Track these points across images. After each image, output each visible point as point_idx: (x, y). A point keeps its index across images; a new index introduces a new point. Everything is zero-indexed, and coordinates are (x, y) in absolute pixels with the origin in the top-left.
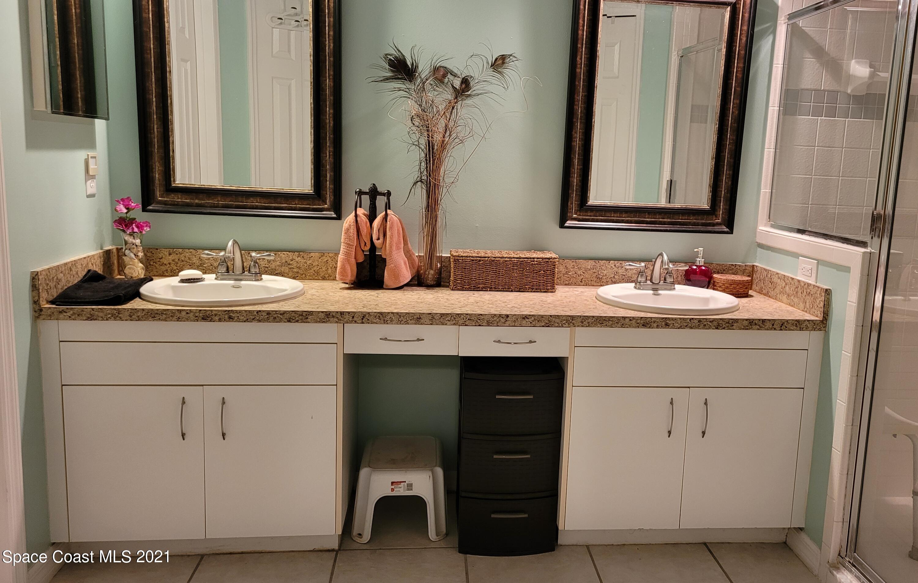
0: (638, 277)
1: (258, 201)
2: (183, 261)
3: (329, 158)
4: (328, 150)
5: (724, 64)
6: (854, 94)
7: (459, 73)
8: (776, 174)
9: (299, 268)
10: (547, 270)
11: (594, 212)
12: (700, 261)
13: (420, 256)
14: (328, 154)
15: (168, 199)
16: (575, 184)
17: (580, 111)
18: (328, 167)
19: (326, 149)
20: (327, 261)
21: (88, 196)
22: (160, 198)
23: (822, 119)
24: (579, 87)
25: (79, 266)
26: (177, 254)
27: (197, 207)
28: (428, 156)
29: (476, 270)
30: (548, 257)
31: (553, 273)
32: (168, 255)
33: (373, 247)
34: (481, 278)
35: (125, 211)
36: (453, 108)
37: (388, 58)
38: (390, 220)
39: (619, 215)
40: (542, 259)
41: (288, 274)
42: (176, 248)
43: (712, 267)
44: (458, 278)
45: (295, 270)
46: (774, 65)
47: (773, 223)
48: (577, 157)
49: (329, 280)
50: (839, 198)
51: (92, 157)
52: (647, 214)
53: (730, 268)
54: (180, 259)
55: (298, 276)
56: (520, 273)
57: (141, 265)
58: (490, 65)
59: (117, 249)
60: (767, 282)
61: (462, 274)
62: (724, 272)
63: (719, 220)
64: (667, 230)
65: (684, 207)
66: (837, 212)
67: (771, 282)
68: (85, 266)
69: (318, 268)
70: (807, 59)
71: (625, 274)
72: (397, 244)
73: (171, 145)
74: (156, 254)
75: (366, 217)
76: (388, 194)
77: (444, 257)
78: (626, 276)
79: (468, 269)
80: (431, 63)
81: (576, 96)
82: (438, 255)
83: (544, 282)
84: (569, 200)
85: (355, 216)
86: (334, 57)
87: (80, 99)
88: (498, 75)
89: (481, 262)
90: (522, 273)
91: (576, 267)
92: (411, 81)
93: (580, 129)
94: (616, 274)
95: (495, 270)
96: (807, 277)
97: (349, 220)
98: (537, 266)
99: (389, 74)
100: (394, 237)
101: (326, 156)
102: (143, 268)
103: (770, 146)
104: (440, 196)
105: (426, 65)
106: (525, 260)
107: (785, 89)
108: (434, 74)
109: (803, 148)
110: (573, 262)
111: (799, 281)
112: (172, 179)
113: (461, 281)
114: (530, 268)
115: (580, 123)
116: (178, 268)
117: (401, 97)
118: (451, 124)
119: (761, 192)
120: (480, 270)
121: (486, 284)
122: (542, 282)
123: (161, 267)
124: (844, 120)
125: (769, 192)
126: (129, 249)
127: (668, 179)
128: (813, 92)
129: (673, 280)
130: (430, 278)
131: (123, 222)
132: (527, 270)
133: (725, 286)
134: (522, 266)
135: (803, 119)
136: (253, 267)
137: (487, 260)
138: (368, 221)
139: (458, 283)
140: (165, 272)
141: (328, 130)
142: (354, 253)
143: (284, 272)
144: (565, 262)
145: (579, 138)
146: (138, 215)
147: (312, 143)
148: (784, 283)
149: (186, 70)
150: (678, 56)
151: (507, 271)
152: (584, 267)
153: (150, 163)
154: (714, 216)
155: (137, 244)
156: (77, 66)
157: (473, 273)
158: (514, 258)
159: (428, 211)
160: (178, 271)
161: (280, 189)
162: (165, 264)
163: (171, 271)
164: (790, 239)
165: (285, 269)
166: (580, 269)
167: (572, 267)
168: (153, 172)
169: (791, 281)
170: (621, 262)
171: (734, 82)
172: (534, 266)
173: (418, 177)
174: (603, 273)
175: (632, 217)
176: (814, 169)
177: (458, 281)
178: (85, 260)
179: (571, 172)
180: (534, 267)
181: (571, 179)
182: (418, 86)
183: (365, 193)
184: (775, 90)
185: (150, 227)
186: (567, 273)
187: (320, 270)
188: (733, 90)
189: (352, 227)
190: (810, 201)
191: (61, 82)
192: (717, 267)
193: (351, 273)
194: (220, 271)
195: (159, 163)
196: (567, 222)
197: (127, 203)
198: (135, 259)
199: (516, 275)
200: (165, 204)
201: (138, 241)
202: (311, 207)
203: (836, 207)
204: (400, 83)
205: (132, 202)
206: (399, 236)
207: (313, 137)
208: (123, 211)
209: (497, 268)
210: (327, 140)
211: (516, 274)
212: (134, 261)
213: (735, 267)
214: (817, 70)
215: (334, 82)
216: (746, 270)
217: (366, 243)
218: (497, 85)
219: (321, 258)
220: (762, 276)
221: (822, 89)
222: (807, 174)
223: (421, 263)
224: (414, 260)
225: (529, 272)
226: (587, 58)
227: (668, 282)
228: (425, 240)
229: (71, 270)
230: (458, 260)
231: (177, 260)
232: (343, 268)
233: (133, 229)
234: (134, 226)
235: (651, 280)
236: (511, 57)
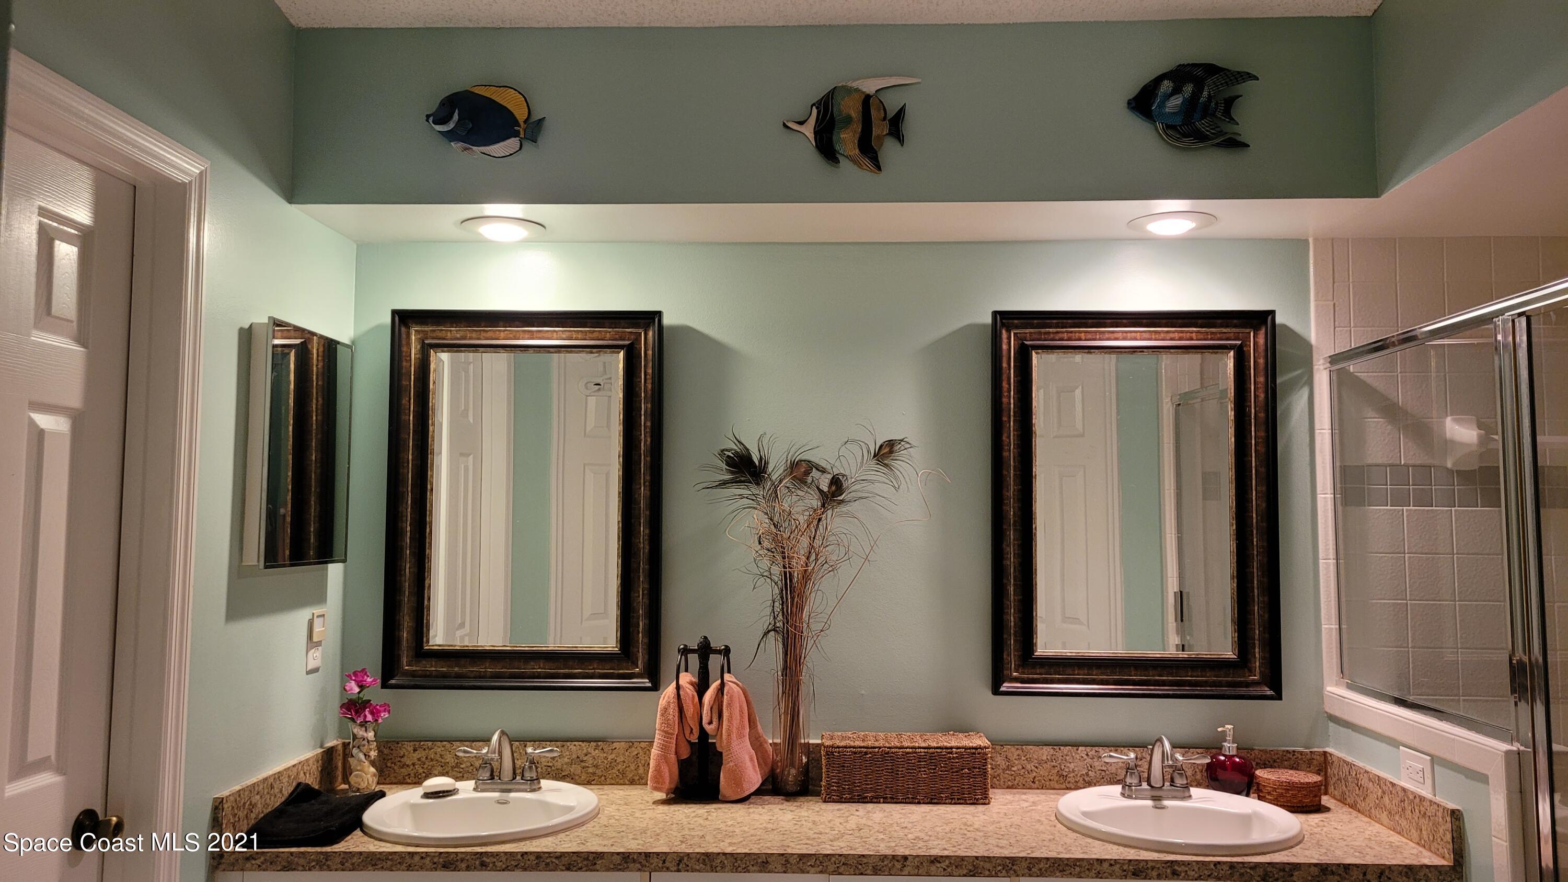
0: (1126, 776)
1: (541, 666)
2: (432, 760)
3: (643, 599)
4: (641, 587)
5: (1233, 434)
6: (1458, 469)
7: (828, 467)
8: (1343, 599)
9: (596, 766)
10: (974, 768)
11: (1046, 667)
12: (1230, 747)
13: (775, 744)
14: (641, 593)
15: (418, 668)
16: (1012, 624)
17: (1012, 513)
18: (641, 612)
19: (639, 586)
20: (637, 755)
21: (308, 673)
22: (407, 667)
23: (1411, 510)
24: (1008, 479)
25: (285, 780)
26: (425, 749)
27: (457, 678)
28: (784, 592)
29: (860, 768)
30: (974, 745)
31: (984, 772)
32: (412, 751)
33: (703, 734)
34: (869, 782)
35: (357, 690)
36: (820, 520)
37: (725, 454)
38: (728, 692)
39: (1086, 672)
40: (965, 749)
41: (580, 777)
42: (424, 739)
43: (1253, 755)
44: (833, 782)
45: (590, 770)
46: (1317, 432)
47: (1350, 682)
48: (1012, 583)
49: (639, 784)
50: (1461, 637)
51: (318, 617)
52: (1132, 669)
53: (1284, 758)
54: (429, 757)
55: (594, 780)
56: (931, 773)
57: (372, 770)
58: (873, 455)
59: (344, 744)
60: (1352, 785)
61: (839, 775)
62: (1275, 764)
63: (1255, 676)
64: (1169, 694)
65: (1193, 656)
66: (1460, 659)
67: (1358, 786)
68: (293, 779)
69: (624, 767)
70: (1369, 420)
71: (1105, 769)
72: (738, 729)
73: (426, 592)
74: (397, 750)
75: (694, 686)
76: (727, 651)
77: (813, 744)
78: (1107, 772)
79: (848, 767)
80: (787, 458)
81: (1004, 492)
82: (803, 741)
83: (971, 788)
84: (1005, 649)
85: (676, 688)
86: (652, 456)
87: (312, 534)
88: (885, 470)
89: (868, 756)
90: (934, 773)
91: (1023, 758)
92: (758, 484)
93: (1014, 540)
94: (1089, 768)
95: (891, 769)
96: (1416, 783)
97: (669, 691)
98: (957, 760)
99: (728, 477)
100: (733, 718)
101: (639, 596)
102: (374, 775)
103: (1327, 555)
104: (804, 650)
105: (780, 461)
106: (938, 750)
107: (1341, 466)
108: (791, 473)
109: (1385, 556)
110: (1017, 749)
111: (1404, 790)
112: (425, 639)
113: (838, 787)
114: (947, 764)
115: (1014, 531)
116: (425, 771)
117: (744, 508)
118: (817, 543)
119: (1323, 630)
120: (868, 768)
121: (877, 792)
122: (967, 786)
123: (402, 770)
124: (1448, 510)
125: (1336, 629)
126: (357, 746)
127: (1176, 589)
128: (1388, 469)
129: (1185, 782)
130: (792, 781)
131: (353, 707)
132: (942, 767)
133: (1276, 792)
134: (933, 761)
135: (1378, 511)
136: (528, 770)
137: (878, 752)
138: (695, 694)
139: (833, 790)
140: (407, 777)
141: (642, 558)
142: (674, 746)
143: (574, 774)
144: (1005, 749)
145: (1014, 554)
146: (376, 694)
147: (619, 578)
148: (1380, 791)
149: (466, 469)
150: (1173, 404)
151: (909, 769)
152: (1036, 757)
153: (397, 618)
154: (1246, 670)
155: (370, 739)
156: (313, 489)
157: (856, 773)
158: (919, 748)
159: (786, 676)
160: (424, 775)
161: (573, 647)
162: (408, 766)
163: (415, 775)
164: (1379, 714)
165: (576, 769)
166: (1029, 760)
167: (1017, 757)
168: (399, 630)
169: (1391, 789)
170: (1097, 748)
171: (1253, 459)
172: (953, 760)
173: (770, 624)
174: (1068, 767)
175: (1109, 674)
176: (1408, 590)
177: (833, 786)
178: (295, 770)
179: (1005, 606)
180: (953, 762)
181: (1005, 616)
182: (768, 491)
183: (693, 651)
184: (1324, 468)
185: (389, 712)
186: (1008, 768)
187: (627, 769)
188: (1254, 472)
189: (672, 706)
190: (1410, 641)
191: (290, 513)
192: (1262, 756)
193: (670, 775)
194: (481, 778)
195: (409, 616)
196: (1004, 685)
197: (361, 679)
198: (365, 761)
199: (924, 776)
200: (414, 676)
201: (371, 735)
202: (616, 672)
203: (1458, 652)
204: (743, 488)
205: (368, 676)
206: (742, 717)
207: (620, 569)
208: (355, 690)
209: (893, 765)
210: (639, 572)
211: (924, 774)
212: (363, 766)
213: (1293, 755)
214: (1389, 434)
215: (651, 490)
216: (1313, 761)
217: (692, 729)
218: (884, 483)
219: (629, 751)
220: (1341, 773)
221: (1403, 463)
222: (1399, 597)
223: (777, 756)
224: (766, 751)
225: (946, 771)
226: (1018, 436)
227: (1178, 785)
228: (782, 720)
229: (272, 787)
230: (832, 752)
231: (424, 759)
232: (658, 770)
233: (365, 716)
234: (367, 713)
235: (1148, 781)
236: (903, 443)
